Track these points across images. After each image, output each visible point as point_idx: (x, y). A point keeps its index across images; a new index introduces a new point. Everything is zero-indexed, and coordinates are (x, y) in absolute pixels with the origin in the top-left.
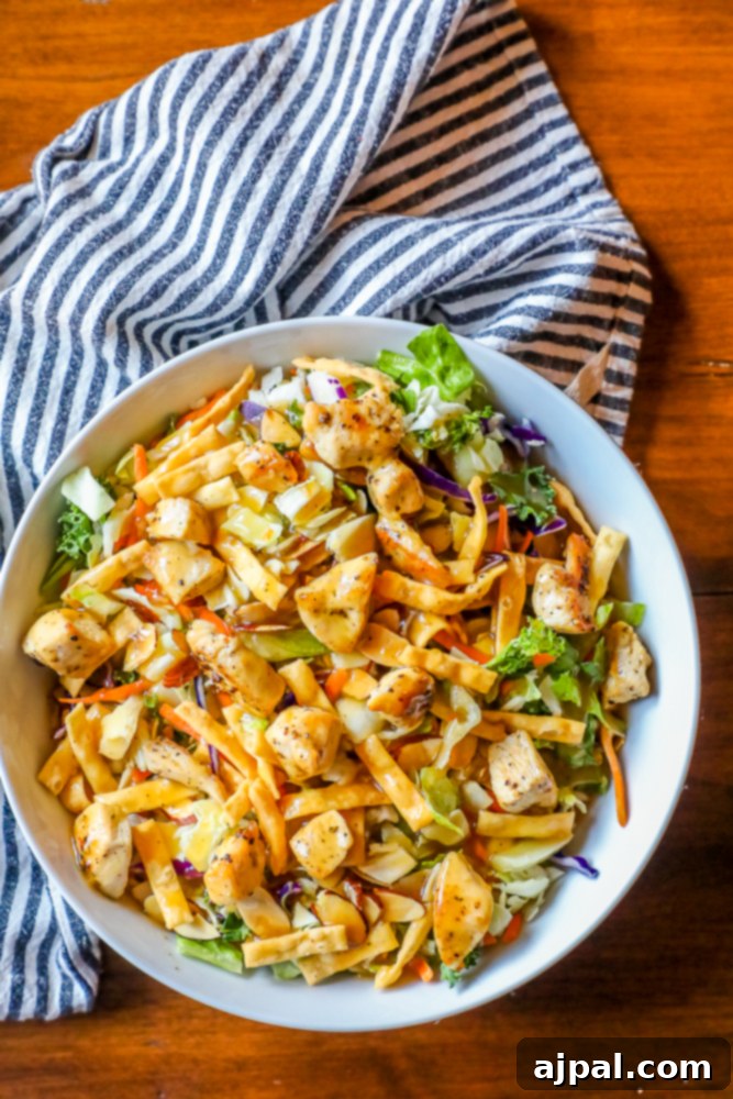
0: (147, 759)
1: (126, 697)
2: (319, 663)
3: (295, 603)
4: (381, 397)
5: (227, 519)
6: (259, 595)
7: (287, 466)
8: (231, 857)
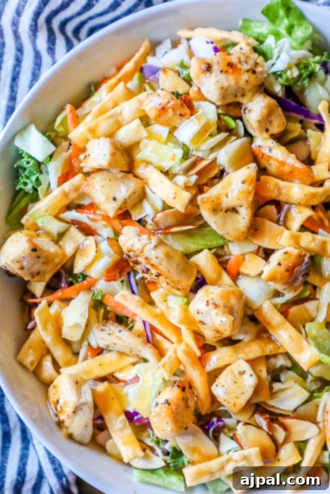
0: (98, 338)
1: (78, 294)
2: (220, 252)
3: (198, 207)
4: (247, 49)
5: (140, 151)
6: (170, 202)
7: (182, 105)
8: (169, 401)
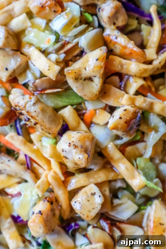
2: (79, 108)
3: (65, 76)
5: (25, 36)
6: (46, 73)
7: (56, 5)
8: (42, 212)
